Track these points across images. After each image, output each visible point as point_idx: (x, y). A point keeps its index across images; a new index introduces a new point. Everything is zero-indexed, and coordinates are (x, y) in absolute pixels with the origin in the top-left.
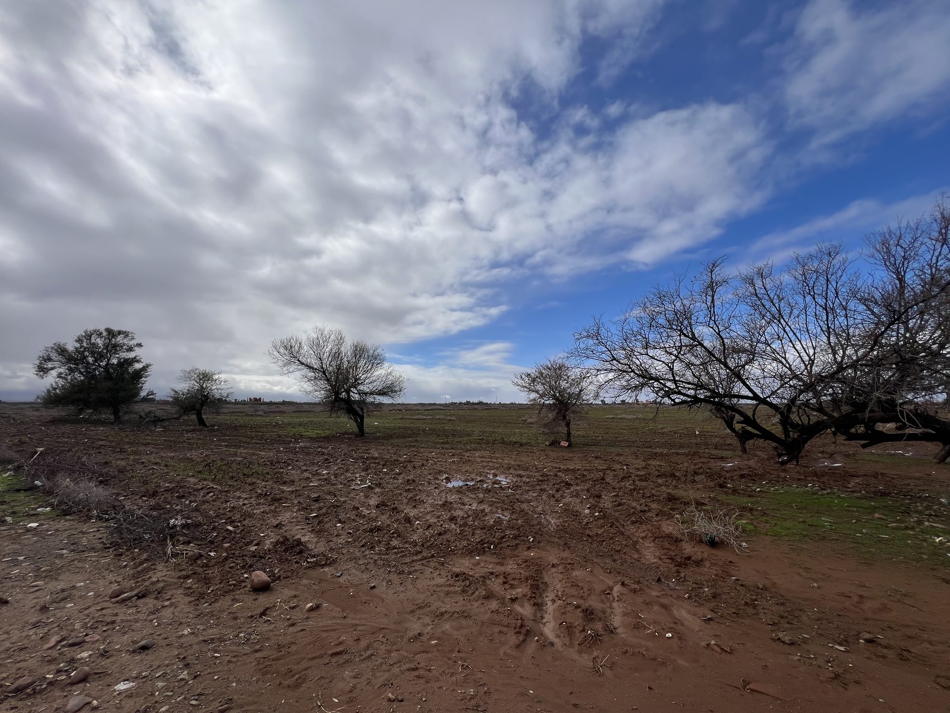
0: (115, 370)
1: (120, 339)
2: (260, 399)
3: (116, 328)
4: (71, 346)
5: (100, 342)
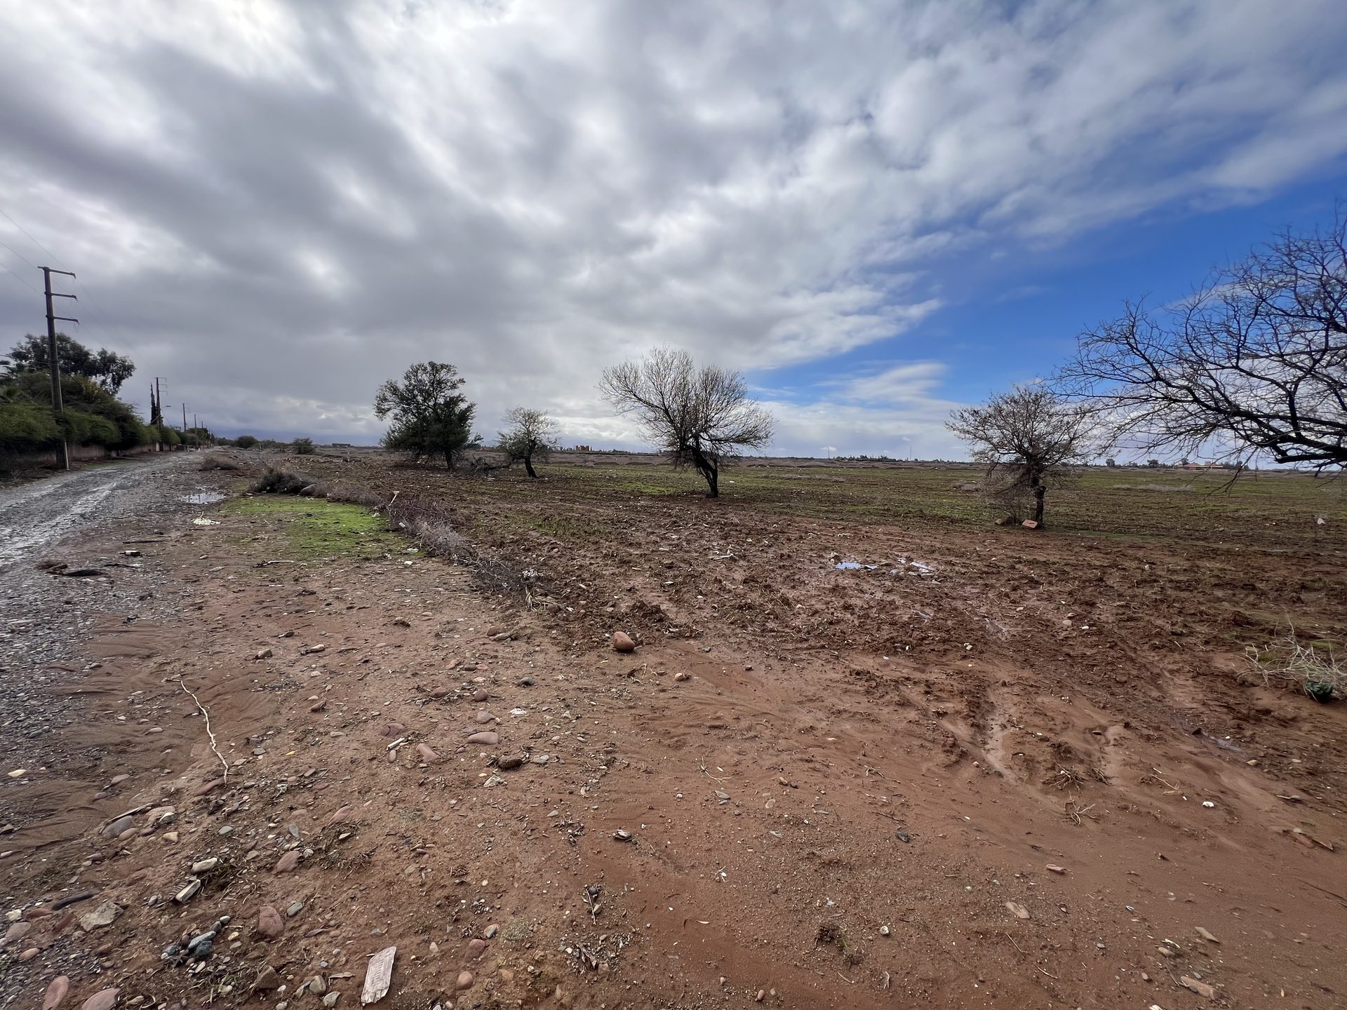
0: (443, 411)
1: (443, 375)
2: (588, 447)
3: (438, 362)
4: (401, 384)
5: (425, 378)
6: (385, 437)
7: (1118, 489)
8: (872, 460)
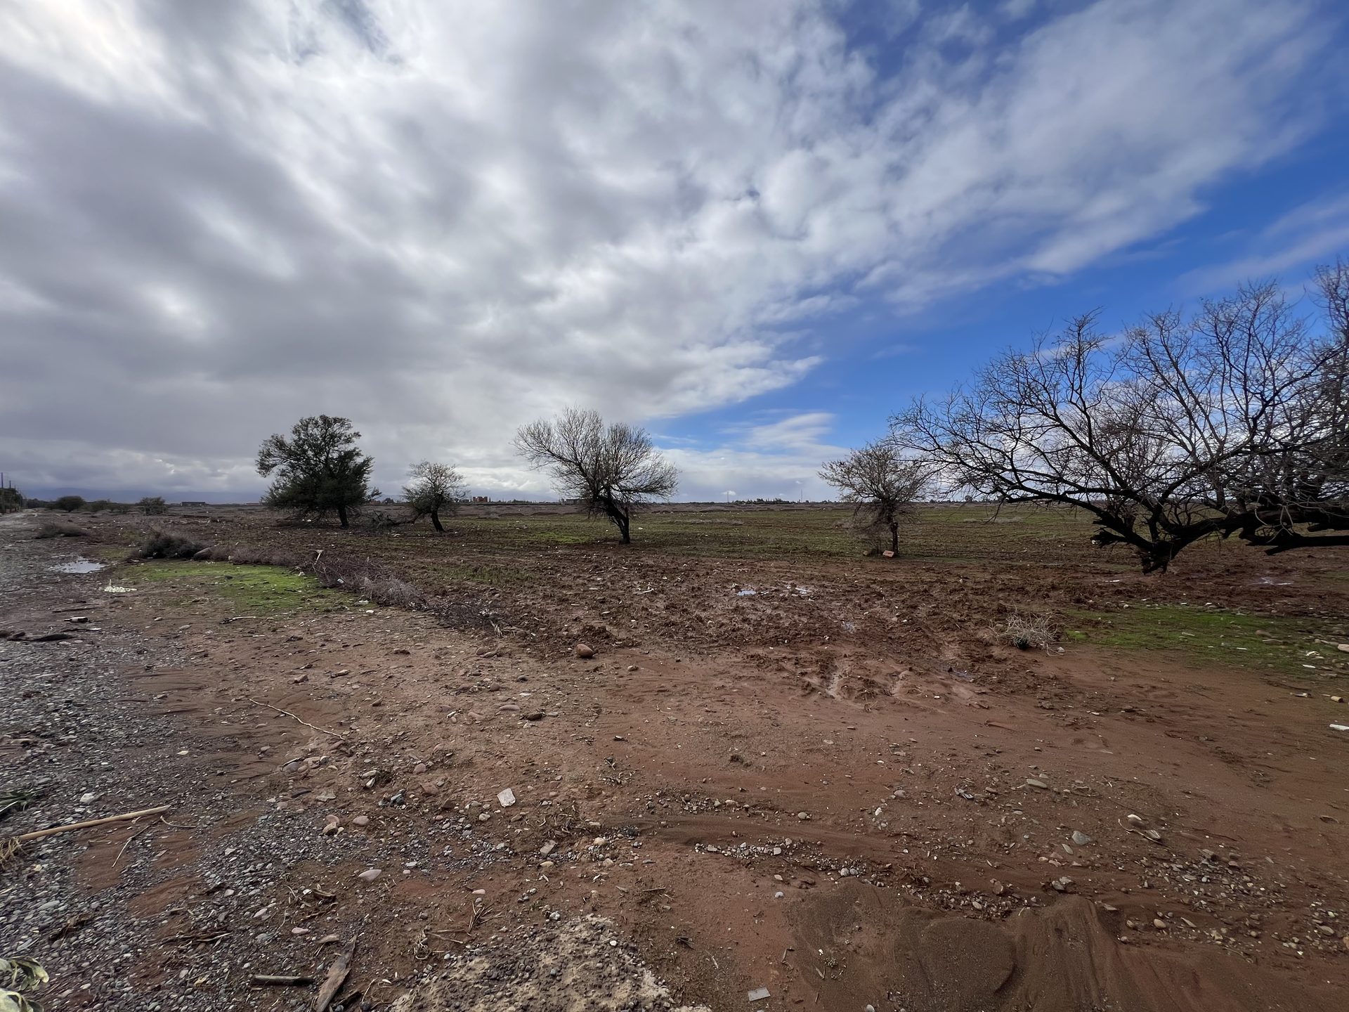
0: (335, 465)
1: (336, 428)
2: (486, 498)
3: (331, 416)
4: (289, 439)
5: (317, 432)
6: (268, 495)
7: (967, 522)
8: (768, 503)
